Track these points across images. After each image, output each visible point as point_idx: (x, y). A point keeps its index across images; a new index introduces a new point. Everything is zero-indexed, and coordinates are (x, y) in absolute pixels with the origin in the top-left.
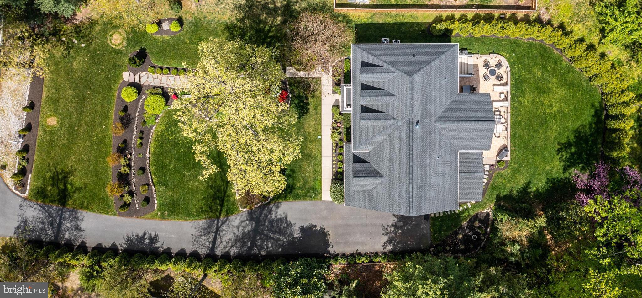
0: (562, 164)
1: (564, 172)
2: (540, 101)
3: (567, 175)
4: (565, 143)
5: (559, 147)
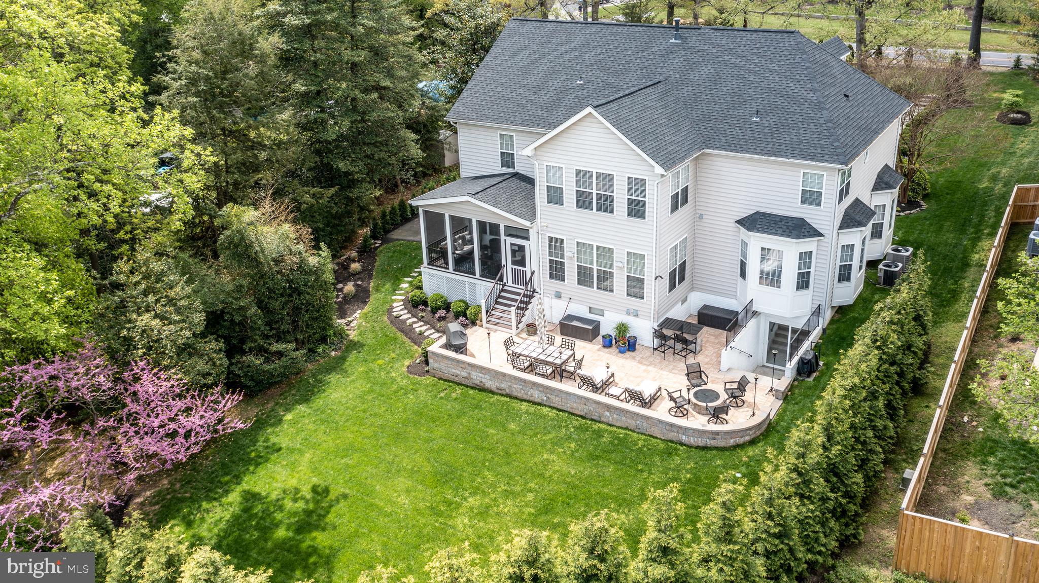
1: (244, 493)
2: (526, 492)
4: (328, 513)
5: (332, 495)
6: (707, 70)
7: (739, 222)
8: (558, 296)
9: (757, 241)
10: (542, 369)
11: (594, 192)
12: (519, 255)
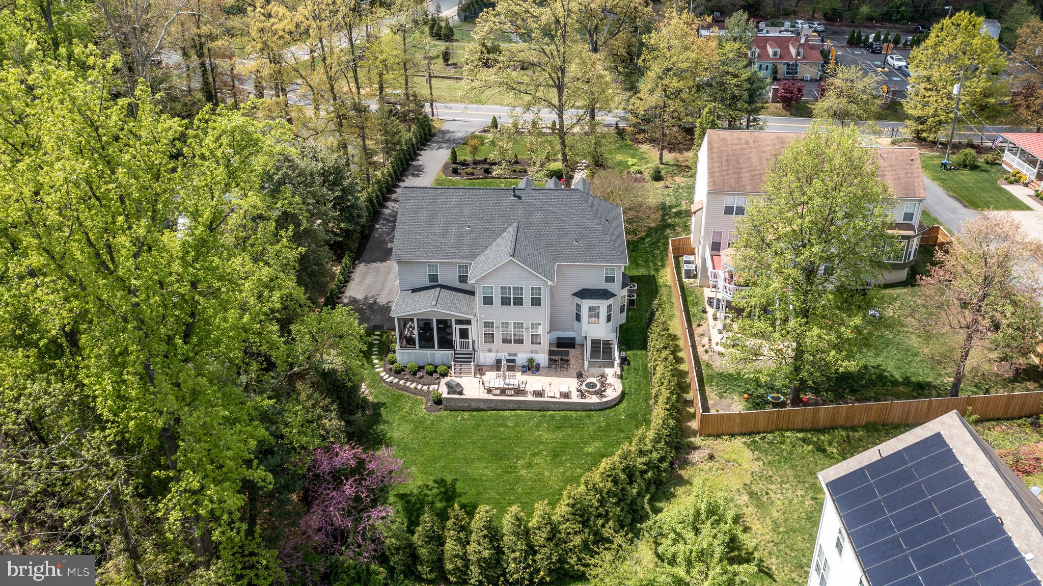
0: (415, 491)
1: (397, 496)
2: (541, 451)
3: (392, 499)
4: (455, 489)
5: (449, 482)
6: (539, 216)
7: (575, 295)
8: (490, 351)
9: (586, 304)
10: (509, 392)
11: (512, 296)
12: (464, 334)
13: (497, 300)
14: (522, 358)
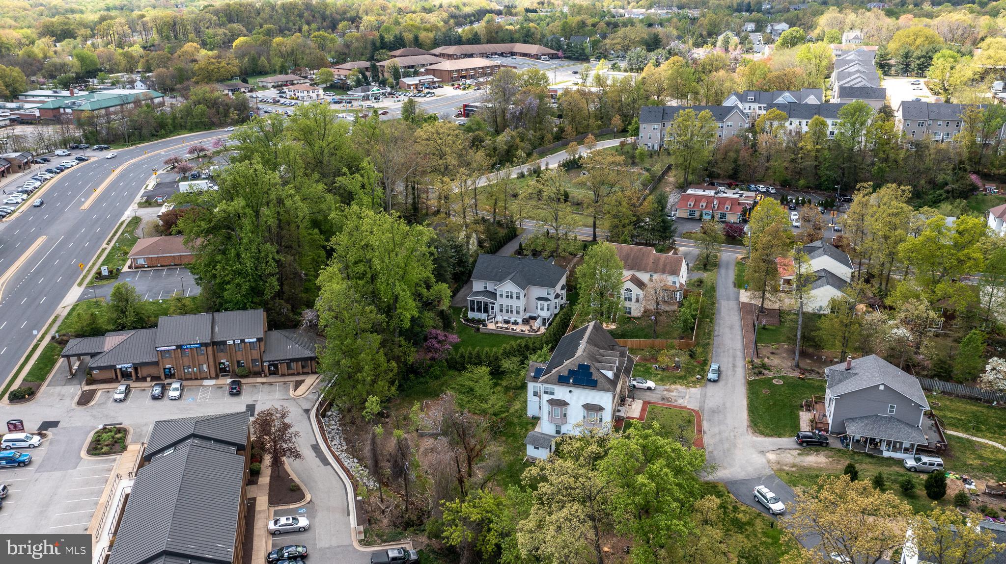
6: (527, 268)
7: (536, 299)
8: (502, 315)
9: (540, 303)
10: (503, 328)
11: (509, 295)
12: (493, 308)
13: (504, 296)
14: (512, 320)
